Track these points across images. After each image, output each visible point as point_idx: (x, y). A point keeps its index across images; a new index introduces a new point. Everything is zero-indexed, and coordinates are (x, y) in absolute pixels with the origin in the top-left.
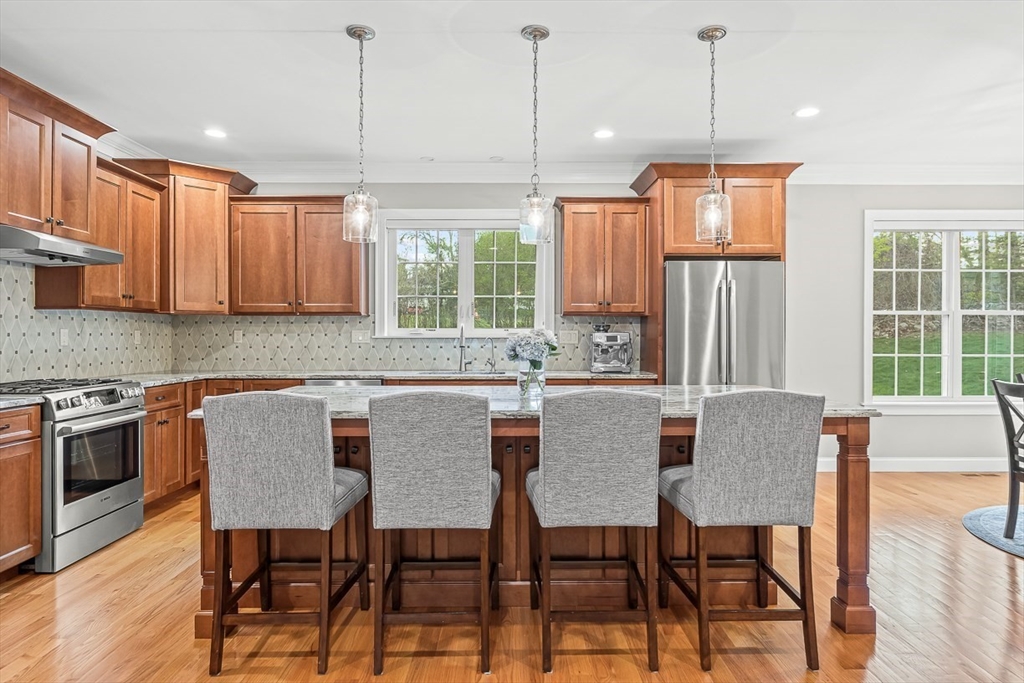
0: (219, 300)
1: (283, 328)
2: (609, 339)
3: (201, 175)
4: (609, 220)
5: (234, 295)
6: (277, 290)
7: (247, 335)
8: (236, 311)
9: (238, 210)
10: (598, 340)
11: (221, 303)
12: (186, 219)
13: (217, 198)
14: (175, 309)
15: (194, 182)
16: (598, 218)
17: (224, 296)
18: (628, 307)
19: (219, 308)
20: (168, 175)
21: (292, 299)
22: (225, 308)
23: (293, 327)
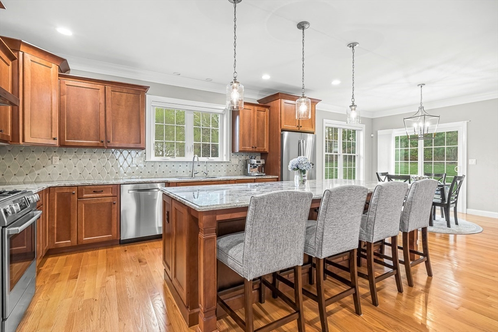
0: (53, 137)
1: (88, 155)
2: (257, 162)
3: (42, 56)
4: (256, 113)
5: (62, 135)
6: (92, 133)
7: (62, 159)
8: (63, 145)
9: (64, 83)
10: (252, 163)
11: (54, 139)
12: (32, 82)
13: (52, 73)
14: (23, 141)
15: (37, 60)
16: (252, 111)
17: (56, 134)
18: (262, 149)
19: (52, 142)
20: (18, 51)
21: (103, 138)
22: (56, 143)
23: (95, 155)
